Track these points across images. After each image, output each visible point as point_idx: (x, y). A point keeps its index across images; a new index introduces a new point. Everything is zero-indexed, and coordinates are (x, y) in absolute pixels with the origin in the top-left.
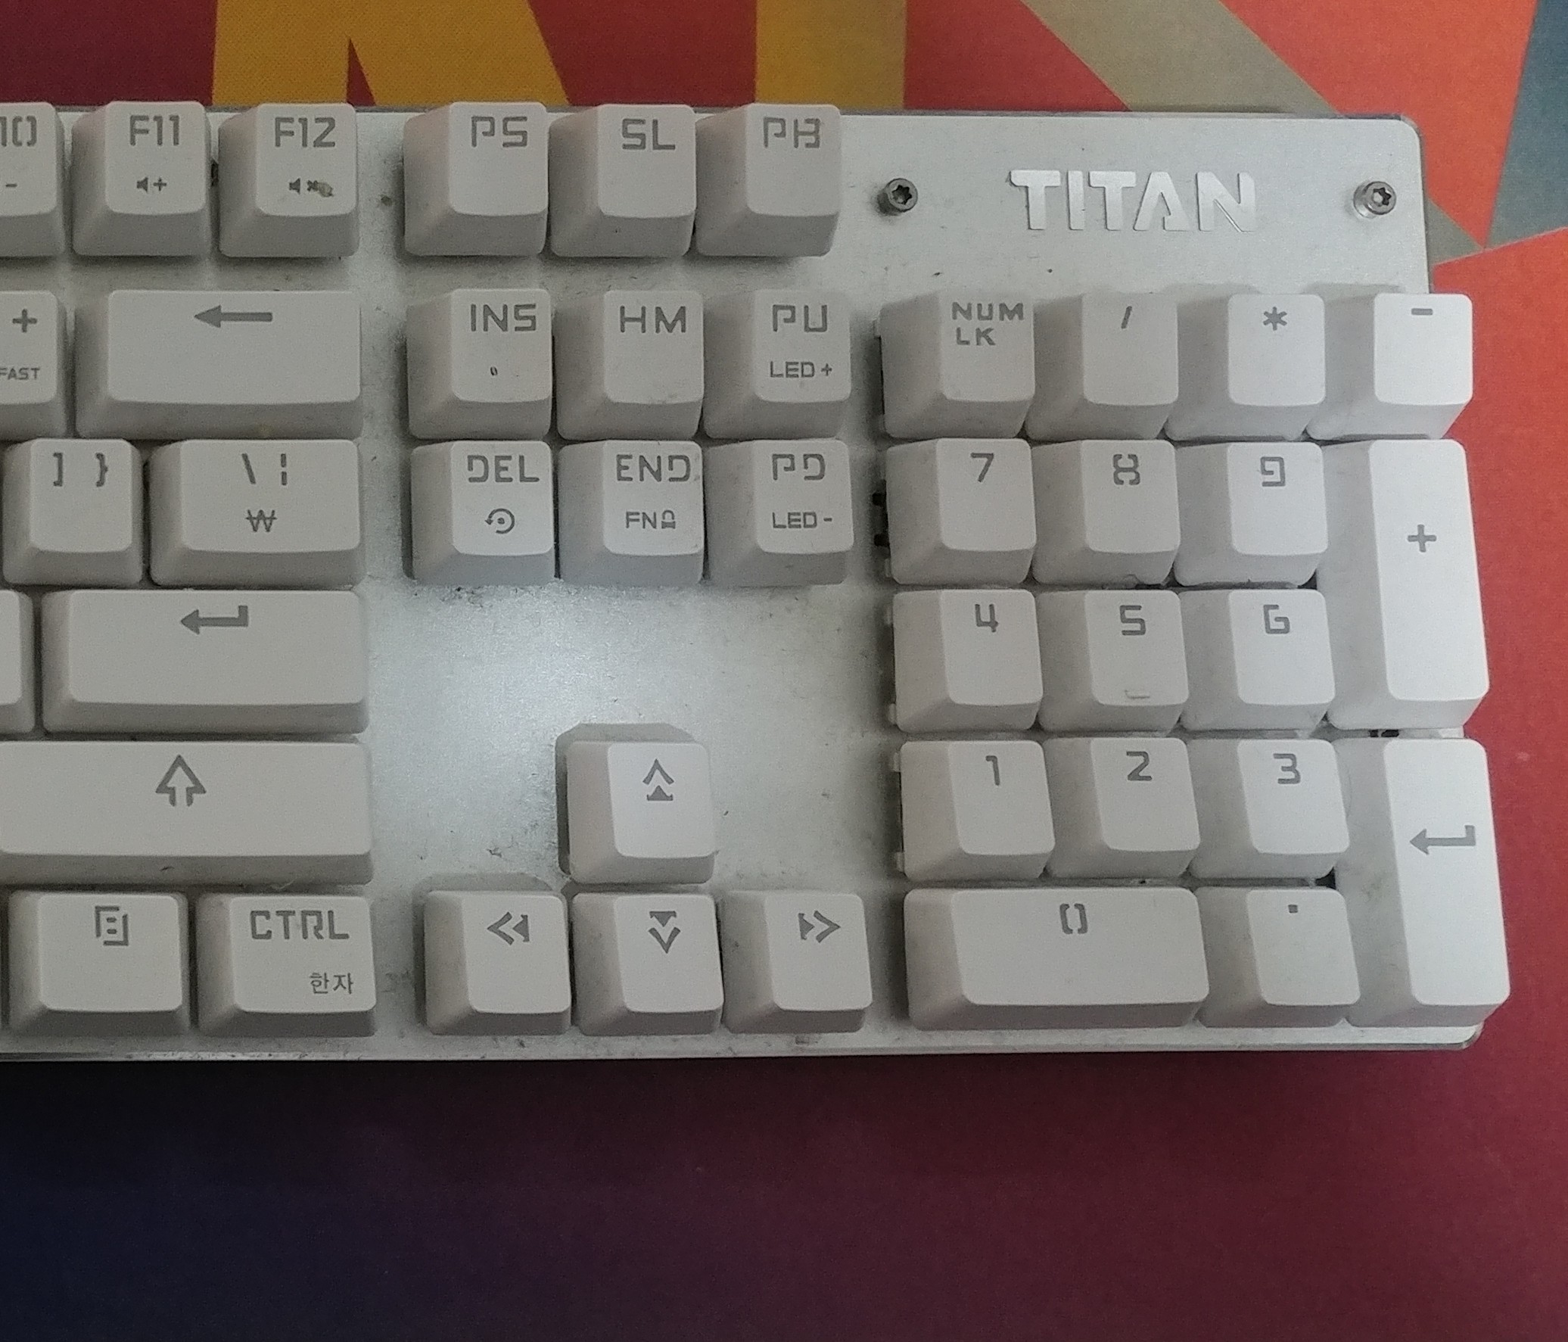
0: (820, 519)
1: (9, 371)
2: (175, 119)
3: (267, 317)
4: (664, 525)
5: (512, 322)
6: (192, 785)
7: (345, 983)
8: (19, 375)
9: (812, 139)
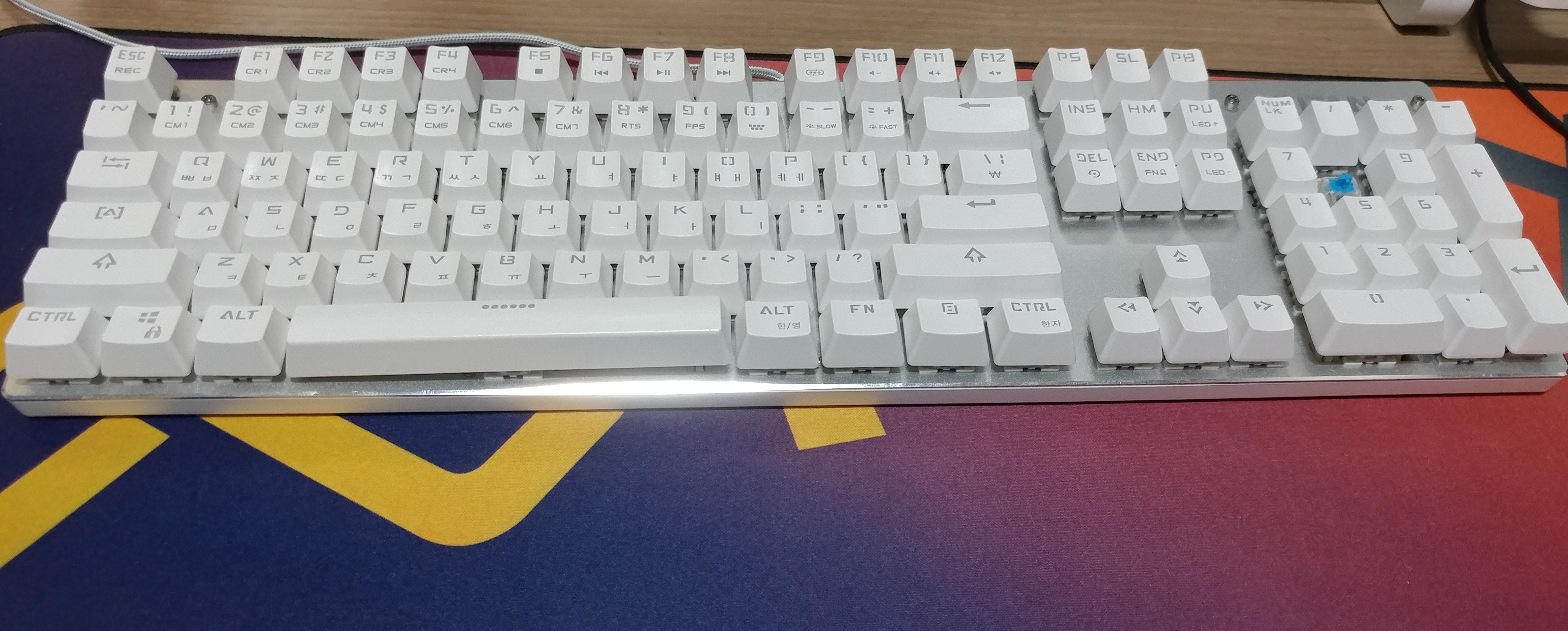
0: (1226, 172)
1: (884, 127)
2: (942, 54)
3: (989, 105)
4: (1162, 174)
5: (1086, 110)
6: (979, 256)
7: (1057, 323)
8: (888, 128)
9: (1191, 59)
